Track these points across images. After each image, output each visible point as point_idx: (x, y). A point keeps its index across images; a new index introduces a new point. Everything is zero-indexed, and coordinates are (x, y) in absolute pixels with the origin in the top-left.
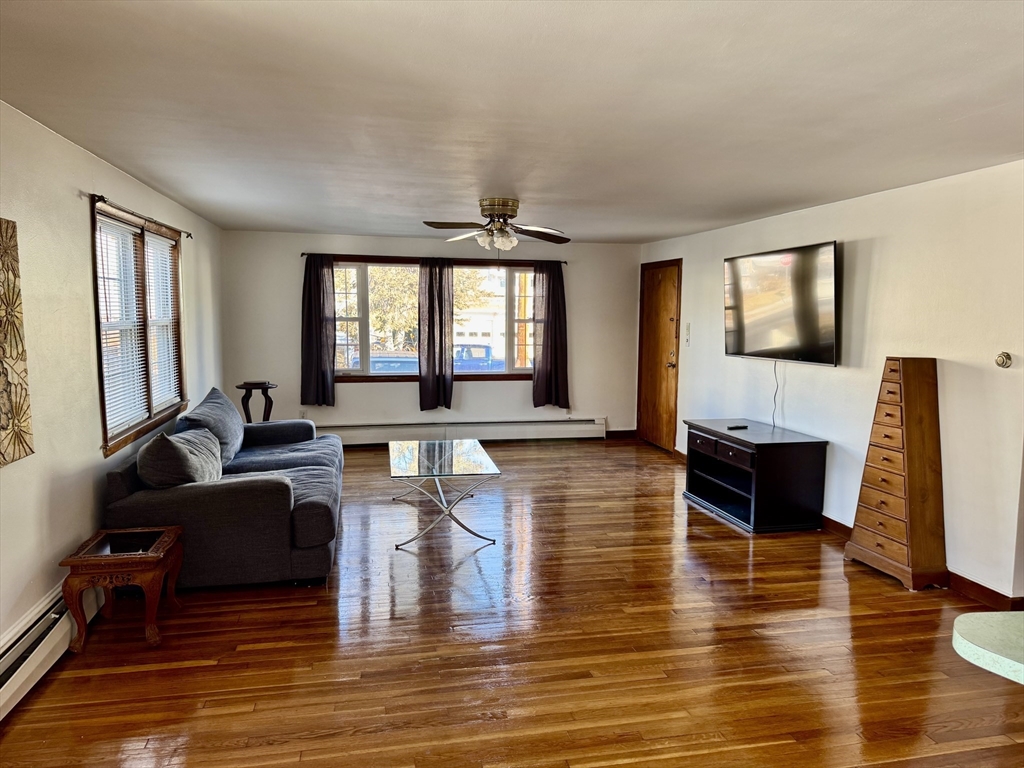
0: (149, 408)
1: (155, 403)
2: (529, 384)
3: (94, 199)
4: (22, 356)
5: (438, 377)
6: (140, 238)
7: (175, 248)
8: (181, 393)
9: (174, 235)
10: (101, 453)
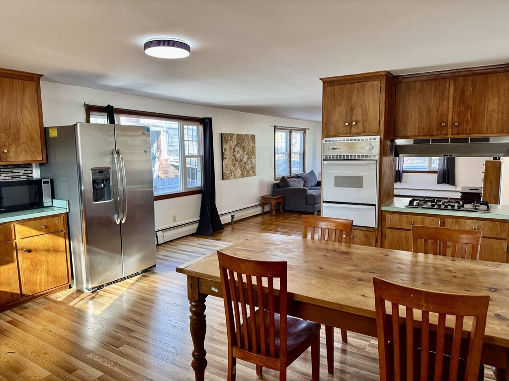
0: (290, 173)
1: (292, 172)
2: (436, 175)
3: (275, 126)
4: (255, 158)
5: (397, 171)
6: (291, 132)
7: (304, 133)
8: (304, 171)
9: (304, 130)
10: (274, 180)
